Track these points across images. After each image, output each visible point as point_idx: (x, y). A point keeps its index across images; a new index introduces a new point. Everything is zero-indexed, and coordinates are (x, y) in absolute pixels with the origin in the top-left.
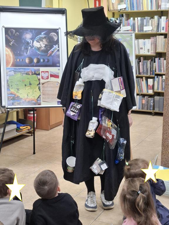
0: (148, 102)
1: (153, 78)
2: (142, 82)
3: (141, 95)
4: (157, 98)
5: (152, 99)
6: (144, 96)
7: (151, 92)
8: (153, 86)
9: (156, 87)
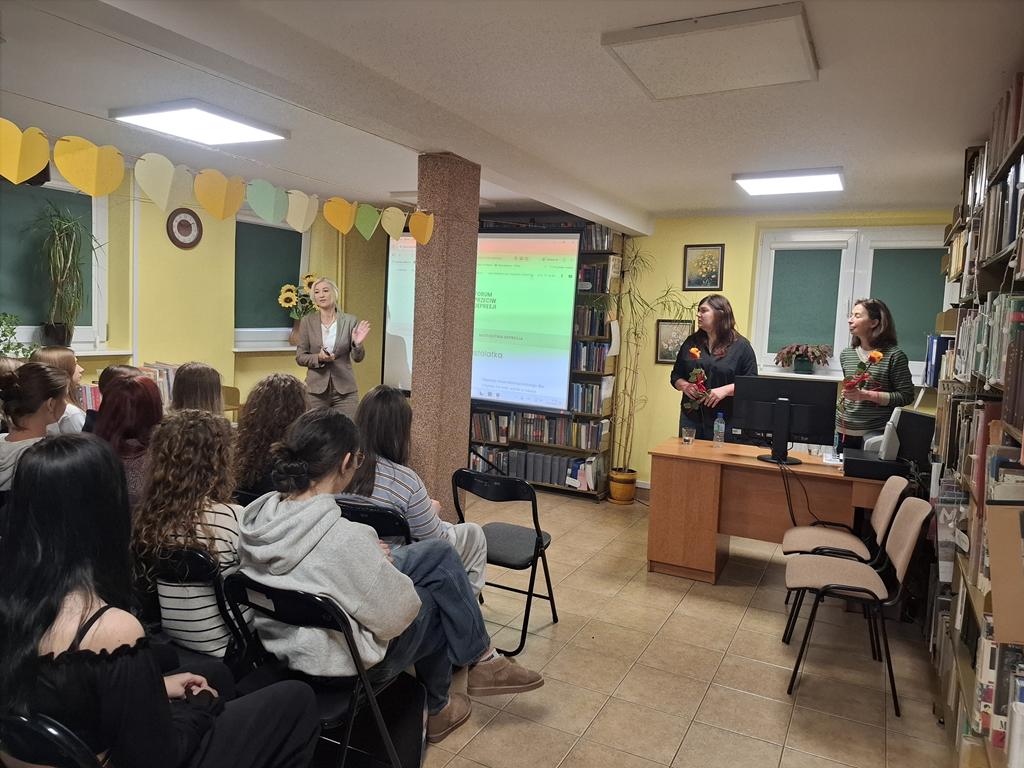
0: (498, 459)
1: (508, 415)
2: (490, 421)
3: (487, 445)
4: (514, 452)
5: (506, 453)
6: (491, 446)
7: (503, 440)
8: (507, 428)
9: (512, 432)
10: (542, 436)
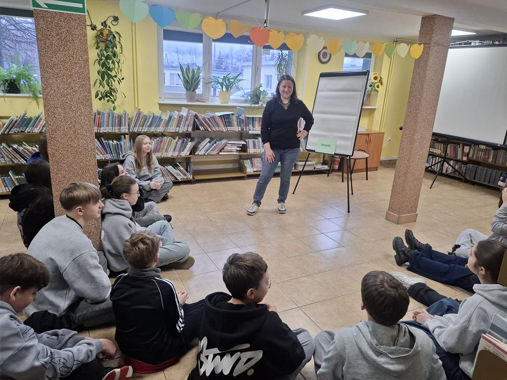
0: (460, 168)
1: (470, 146)
2: (459, 148)
3: (455, 160)
4: (470, 166)
5: (465, 165)
7: (465, 159)
8: (468, 153)
9: (471, 155)
10: (488, 158)
